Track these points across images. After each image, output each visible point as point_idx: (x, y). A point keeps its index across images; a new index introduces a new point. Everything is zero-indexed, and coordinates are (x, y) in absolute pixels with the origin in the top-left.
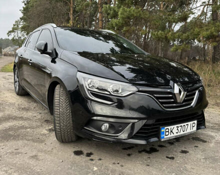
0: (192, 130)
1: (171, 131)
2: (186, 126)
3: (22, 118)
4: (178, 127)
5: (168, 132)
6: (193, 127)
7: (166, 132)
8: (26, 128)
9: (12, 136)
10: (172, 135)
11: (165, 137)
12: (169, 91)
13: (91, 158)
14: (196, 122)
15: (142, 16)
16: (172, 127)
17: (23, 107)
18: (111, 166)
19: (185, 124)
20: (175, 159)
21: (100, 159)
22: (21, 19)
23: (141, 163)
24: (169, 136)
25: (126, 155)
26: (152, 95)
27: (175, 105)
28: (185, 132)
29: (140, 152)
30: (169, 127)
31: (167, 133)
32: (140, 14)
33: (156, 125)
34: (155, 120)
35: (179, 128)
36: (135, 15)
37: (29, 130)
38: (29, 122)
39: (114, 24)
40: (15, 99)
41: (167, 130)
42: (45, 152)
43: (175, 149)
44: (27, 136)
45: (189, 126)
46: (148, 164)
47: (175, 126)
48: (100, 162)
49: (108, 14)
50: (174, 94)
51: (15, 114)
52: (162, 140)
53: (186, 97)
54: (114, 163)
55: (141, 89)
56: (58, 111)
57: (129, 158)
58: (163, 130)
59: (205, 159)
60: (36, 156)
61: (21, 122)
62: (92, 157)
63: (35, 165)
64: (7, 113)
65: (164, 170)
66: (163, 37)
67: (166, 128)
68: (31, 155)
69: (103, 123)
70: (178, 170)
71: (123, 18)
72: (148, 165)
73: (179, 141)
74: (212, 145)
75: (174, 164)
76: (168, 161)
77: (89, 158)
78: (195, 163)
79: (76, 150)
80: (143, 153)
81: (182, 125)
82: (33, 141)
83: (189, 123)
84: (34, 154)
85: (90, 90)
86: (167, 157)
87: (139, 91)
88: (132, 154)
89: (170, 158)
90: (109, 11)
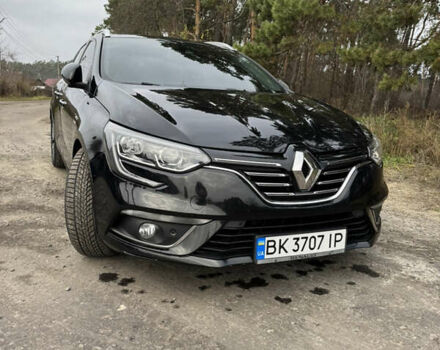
0: (333, 248)
1: (281, 247)
2: (319, 240)
3: (41, 209)
4: (298, 239)
5: (274, 246)
6: (336, 241)
7: (268, 247)
8: (40, 226)
9: (6, 238)
10: (283, 254)
11: (266, 257)
12: (278, 165)
13: (125, 288)
14: (344, 232)
15: (322, 15)
16: (283, 238)
17: (54, 188)
18: (155, 305)
19: (316, 234)
20: (292, 303)
21: (142, 292)
22: (106, 22)
23: (218, 304)
24: (276, 255)
25: (197, 288)
26: (242, 172)
27: (293, 194)
28: (315, 251)
29: (228, 284)
30: (277, 239)
31: (271, 250)
32: (317, 12)
33: (248, 231)
34: (244, 223)
35: (301, 242)
36: (306, 12)
37: (41, 230)
38: (51, 215)
39: (266, 31)
40: (47, 174)
41: (271, 244)
42: (49, 271)
43: (303, 285)
44: (33, 240)
45: (327, 238)
46: (231, 307)
47: (291, 237)
48: (140, 296)
49: (258, 11)
50: (291, 173)
51: (33, 201)
52: (259, 262)
53: (319, 180)
54: (164, 301)
55: (216, 159)
56: (72, 196)
57: (200, 293)
58: (260, 243)
59: (357, 308)
60: (29, 276)
61: (34, 216)
62: (129, 287)
63: (17, 292)
64: (20, 197)
65: (255, 322)
66: (362, 59)
67: (267, 239)
68: (21, 274)
69: (141, 221)
70: (284, 325)
71: (282, 20)
72: (230, 310)
73: (321, 270)
74: (386, 283)
75: (284, 312)
76: (274, 305)
77: (121, 288)
78: (330, 314)
79: (107, 272)
80: (234, 287)
81: (309, 235)
82: (39, 250)
83: (326, 234)
84: (27, 272)
85: (122, 158)
86: (277, 298)
87: (212, 163)
88: (210, 287)
89: (282, 301)
90: (258, 6)
